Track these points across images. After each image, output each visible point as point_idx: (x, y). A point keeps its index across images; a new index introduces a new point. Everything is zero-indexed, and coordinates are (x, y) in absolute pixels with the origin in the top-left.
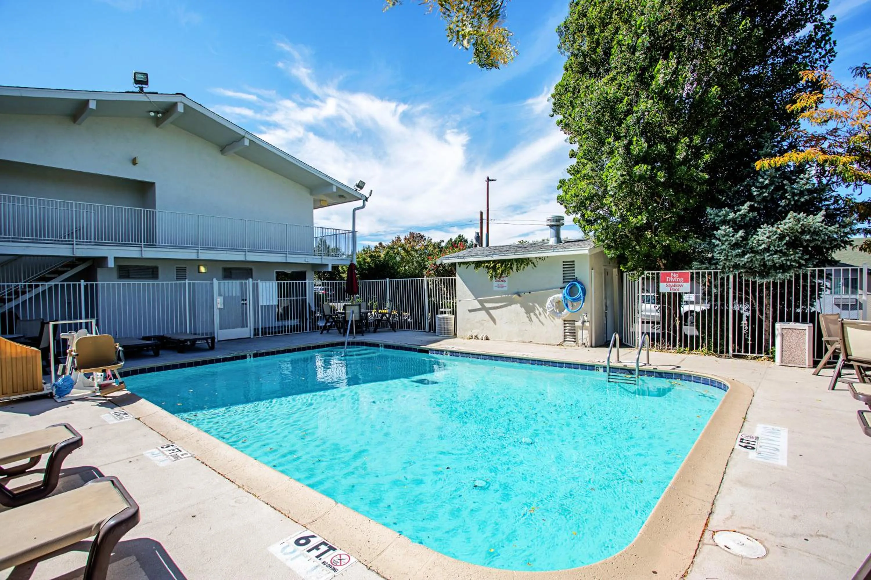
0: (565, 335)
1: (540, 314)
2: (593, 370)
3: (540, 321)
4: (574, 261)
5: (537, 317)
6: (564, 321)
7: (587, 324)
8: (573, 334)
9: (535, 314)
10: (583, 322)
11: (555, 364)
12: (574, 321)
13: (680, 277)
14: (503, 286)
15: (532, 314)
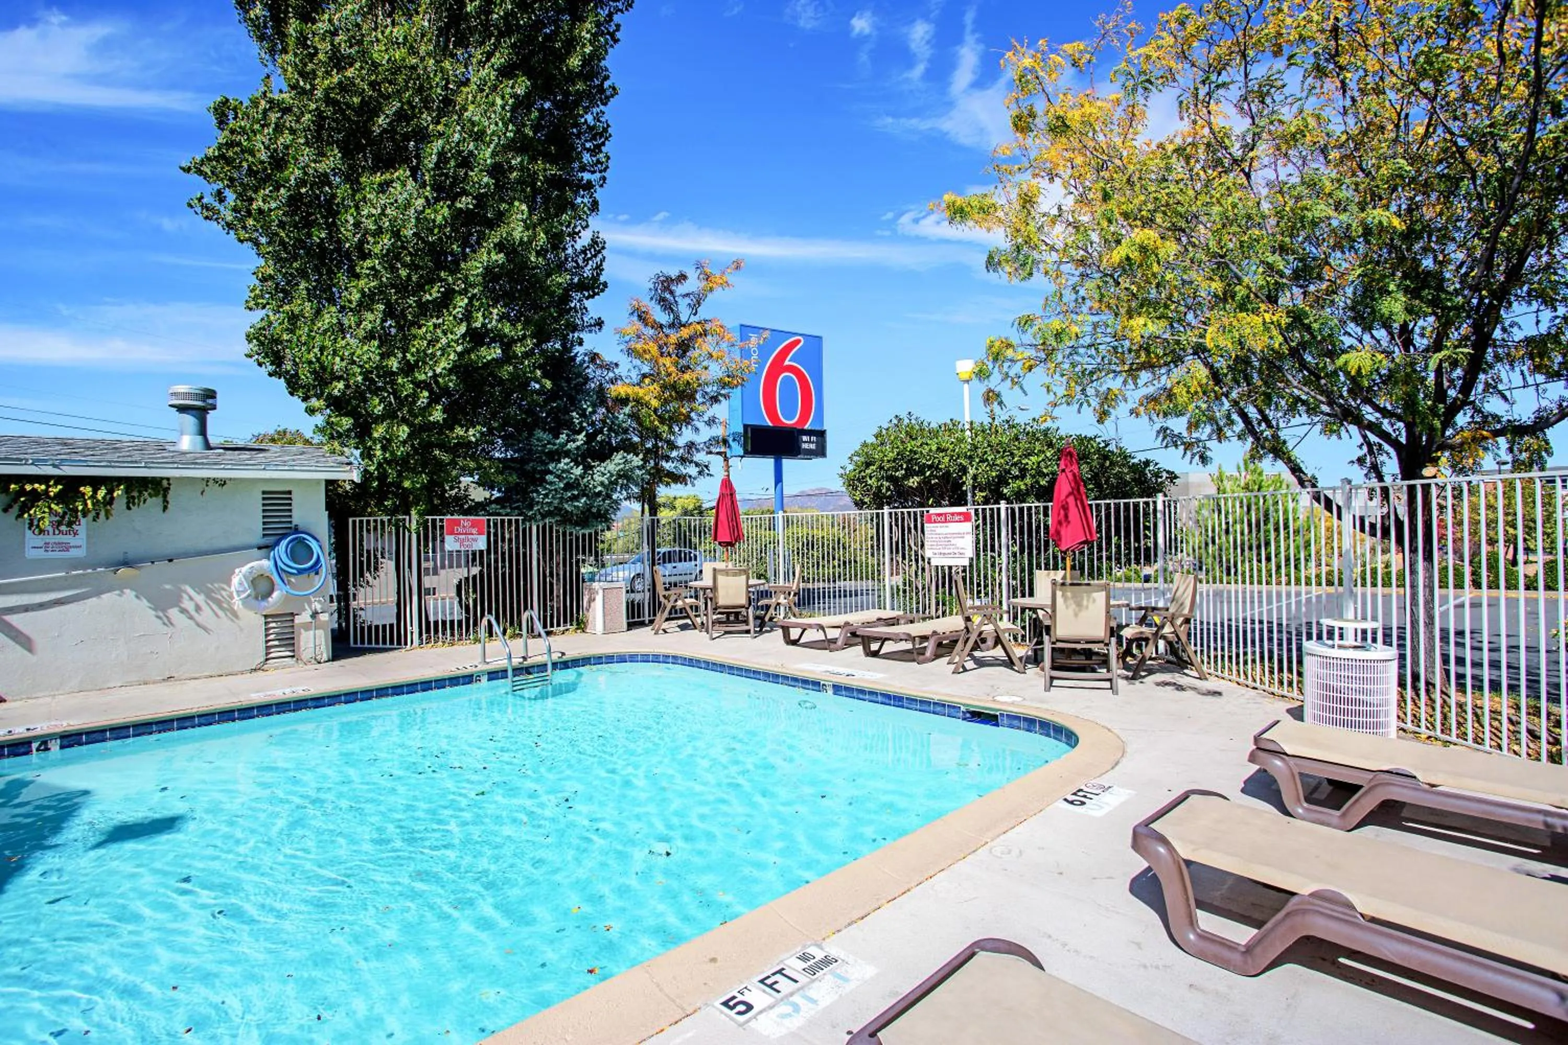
0: (268, 648)
1: (198, 608)
2: (470, 682)
3: (198, 625)
4: (290, 492)
5: (191, 618)
6: (266, 616)
7: (324, 617)
8: (289, 641)
9: (184, 611)
10: (315, 615)
11: (398, 690)
12: (292, 614)
13: (473, 526)
14: (66, 548)
15: (174, 613)
